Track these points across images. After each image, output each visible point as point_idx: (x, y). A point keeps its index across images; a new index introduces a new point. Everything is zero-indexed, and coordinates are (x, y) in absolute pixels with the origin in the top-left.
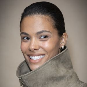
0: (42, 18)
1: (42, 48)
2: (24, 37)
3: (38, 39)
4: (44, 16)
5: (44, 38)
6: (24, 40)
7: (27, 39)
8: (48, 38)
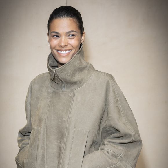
0: (71, 20)
1: (70, 44)
2: (55, 35)
3: (67, 37)
4: (72, 19)
5: (71, 36)
6: (54, 38)
7: (56, 36)
8: (75, 37)
